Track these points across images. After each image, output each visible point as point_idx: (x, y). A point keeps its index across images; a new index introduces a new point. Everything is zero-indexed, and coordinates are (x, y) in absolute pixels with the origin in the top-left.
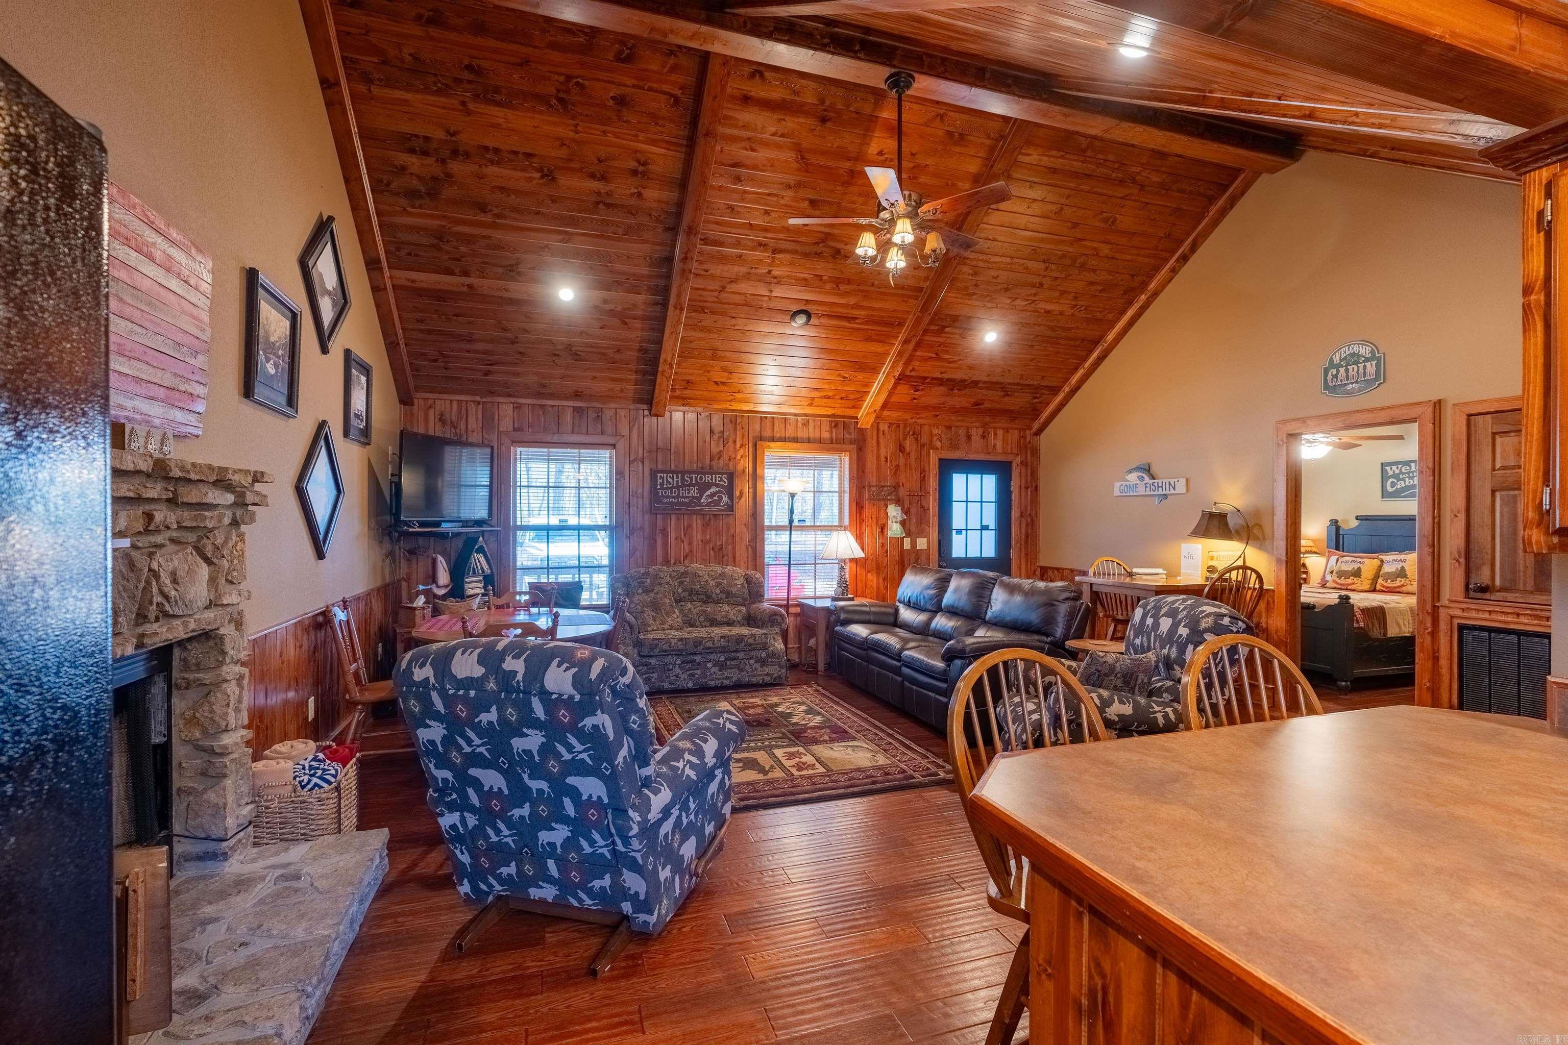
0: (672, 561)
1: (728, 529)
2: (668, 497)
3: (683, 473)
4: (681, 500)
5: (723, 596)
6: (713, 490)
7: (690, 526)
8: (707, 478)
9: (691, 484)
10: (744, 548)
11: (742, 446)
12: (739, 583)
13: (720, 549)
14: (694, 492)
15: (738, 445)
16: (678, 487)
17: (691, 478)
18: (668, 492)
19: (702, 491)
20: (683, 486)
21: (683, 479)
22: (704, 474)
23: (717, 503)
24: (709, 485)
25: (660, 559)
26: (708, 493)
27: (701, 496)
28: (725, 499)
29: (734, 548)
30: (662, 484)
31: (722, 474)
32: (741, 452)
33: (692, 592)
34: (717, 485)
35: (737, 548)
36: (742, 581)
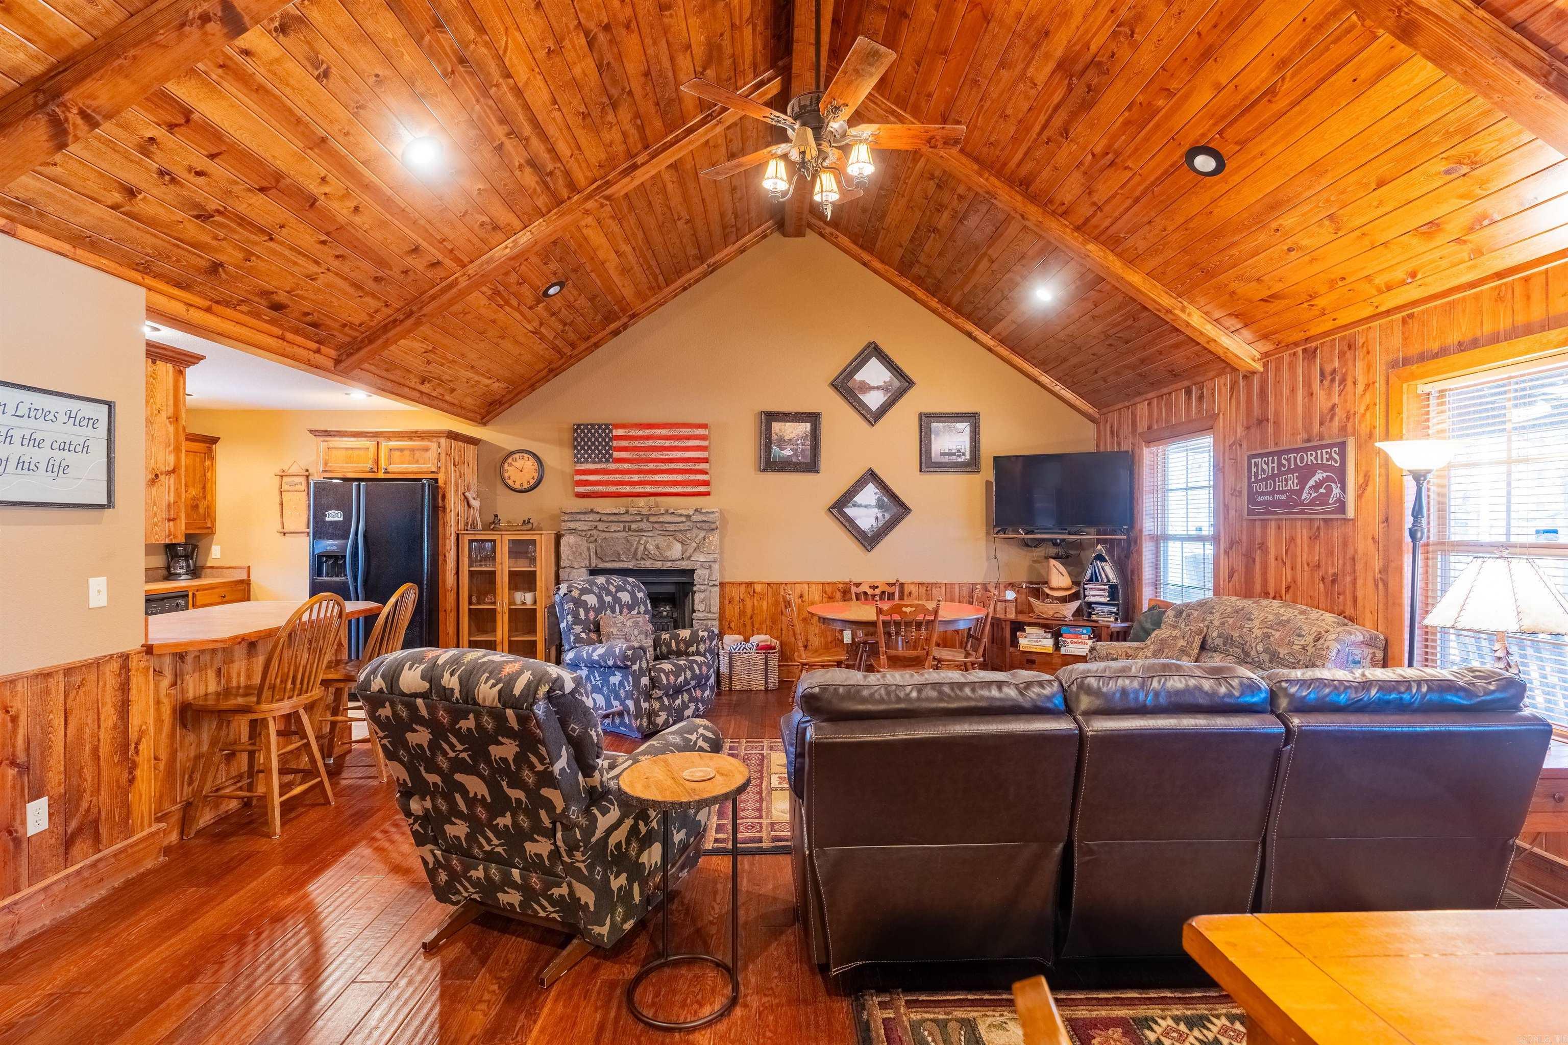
0: (1272, 595)
1: (1345, 544)
2: (1263, 494)
3: (1279, 453)
4: (1277, 497)
5: (1265, 657)
6: (1319, 476)
7: (1292, 539)
8: (1310, 458)
9: (1290, 471)
10: (1371, 583)
11: (1368, 386)
12: (1299, 642)
13: (1334, 581)
14: (1293, 483)
15: (1361, 387)
16: (1273, 477)
17: (1289, 460)
18: (1263, 485)
19: (1303, 482)
20: (1281, 473)
21: (1280, 464)
22: (1306, 450)
23: (1323, 500)
24: (1311, 470)
25: (1258, 587)
26: (1312, 482)
27: (1302, 489)
28: (1336, 491)
29: (1354, 581)
30: (1256, 475)
31: (1331, 446)
32: (1368, 398)
33: (1228, 640)
34: (1325, 468)
35: (1360, 582)
36: (1309, 639)
